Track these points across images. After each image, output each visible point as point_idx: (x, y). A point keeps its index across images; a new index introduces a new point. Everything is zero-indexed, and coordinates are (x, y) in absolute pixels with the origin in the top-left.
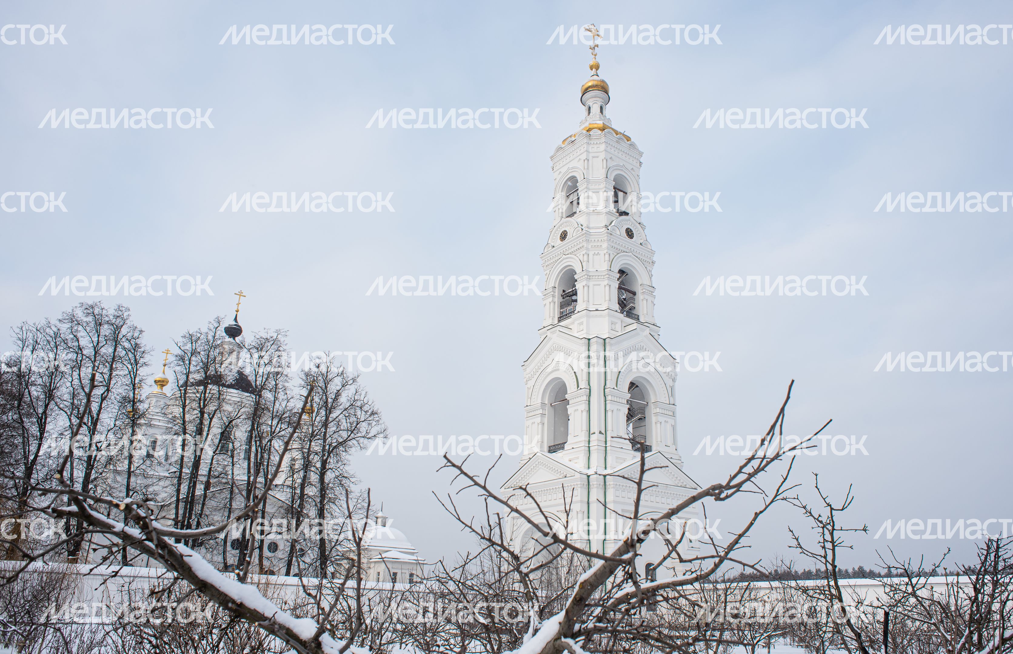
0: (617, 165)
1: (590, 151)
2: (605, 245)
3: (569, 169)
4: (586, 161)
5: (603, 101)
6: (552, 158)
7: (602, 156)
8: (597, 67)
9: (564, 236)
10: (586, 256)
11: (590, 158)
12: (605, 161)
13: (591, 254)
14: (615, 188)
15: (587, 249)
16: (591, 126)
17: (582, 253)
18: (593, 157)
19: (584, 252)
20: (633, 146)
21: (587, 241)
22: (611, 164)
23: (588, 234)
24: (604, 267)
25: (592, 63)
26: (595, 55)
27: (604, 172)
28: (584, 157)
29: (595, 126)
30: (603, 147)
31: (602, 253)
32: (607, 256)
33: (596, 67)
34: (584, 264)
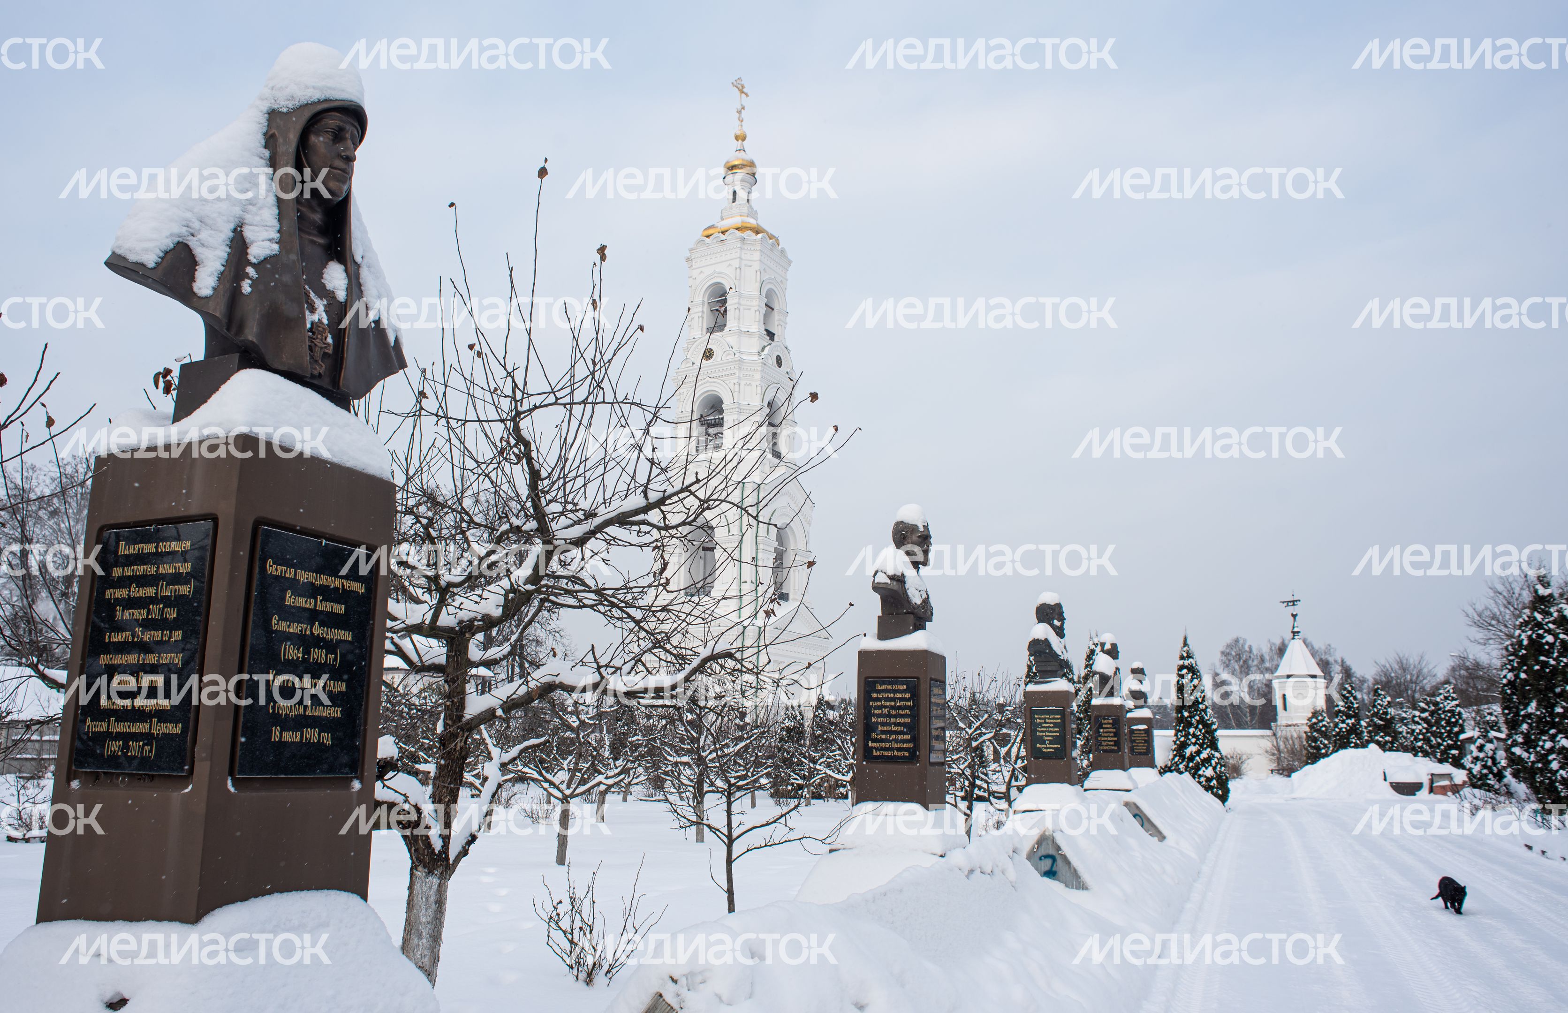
0: (769, 279)
1: (743, 257)
2: (758, 376)
3: (715, 272)
4: (738, 270)
5: (748, 185)
6: (691, 250)
7: (756, 266)
8: (744, 139)
9: (708, 354)
10: (737, 386)
11: (743, 267)
12: (758, 273)
13: (743, 383)
14: (766, 305)
15: (739, 378)
16: (745, 225)
17: (733, 382)
18: (746, 266)
19: (736, 381)
20: (783, 251)
21: (740, 368)
22: (766, 277)
23: (741, 361)
24: (756, 402)
25: (738, 133)
26: (742, 121)
27: (758, 285)
28: (736, 263)
29: (749, 225)
30: (757, 256)
31: (754, 384)
32: (759, 388)
33: (741, 138)
34: (735, 395)
